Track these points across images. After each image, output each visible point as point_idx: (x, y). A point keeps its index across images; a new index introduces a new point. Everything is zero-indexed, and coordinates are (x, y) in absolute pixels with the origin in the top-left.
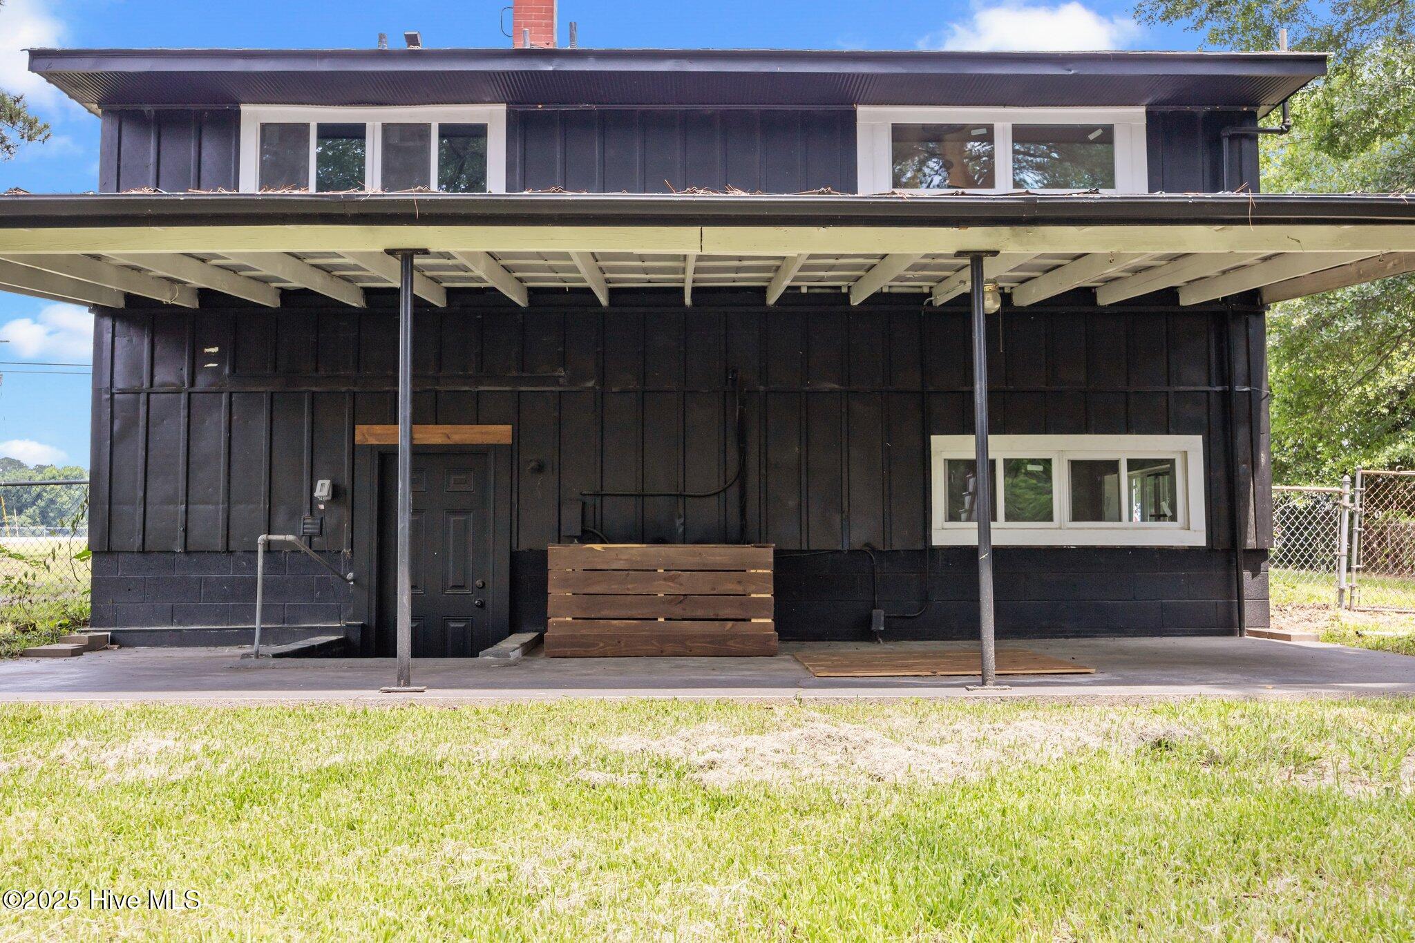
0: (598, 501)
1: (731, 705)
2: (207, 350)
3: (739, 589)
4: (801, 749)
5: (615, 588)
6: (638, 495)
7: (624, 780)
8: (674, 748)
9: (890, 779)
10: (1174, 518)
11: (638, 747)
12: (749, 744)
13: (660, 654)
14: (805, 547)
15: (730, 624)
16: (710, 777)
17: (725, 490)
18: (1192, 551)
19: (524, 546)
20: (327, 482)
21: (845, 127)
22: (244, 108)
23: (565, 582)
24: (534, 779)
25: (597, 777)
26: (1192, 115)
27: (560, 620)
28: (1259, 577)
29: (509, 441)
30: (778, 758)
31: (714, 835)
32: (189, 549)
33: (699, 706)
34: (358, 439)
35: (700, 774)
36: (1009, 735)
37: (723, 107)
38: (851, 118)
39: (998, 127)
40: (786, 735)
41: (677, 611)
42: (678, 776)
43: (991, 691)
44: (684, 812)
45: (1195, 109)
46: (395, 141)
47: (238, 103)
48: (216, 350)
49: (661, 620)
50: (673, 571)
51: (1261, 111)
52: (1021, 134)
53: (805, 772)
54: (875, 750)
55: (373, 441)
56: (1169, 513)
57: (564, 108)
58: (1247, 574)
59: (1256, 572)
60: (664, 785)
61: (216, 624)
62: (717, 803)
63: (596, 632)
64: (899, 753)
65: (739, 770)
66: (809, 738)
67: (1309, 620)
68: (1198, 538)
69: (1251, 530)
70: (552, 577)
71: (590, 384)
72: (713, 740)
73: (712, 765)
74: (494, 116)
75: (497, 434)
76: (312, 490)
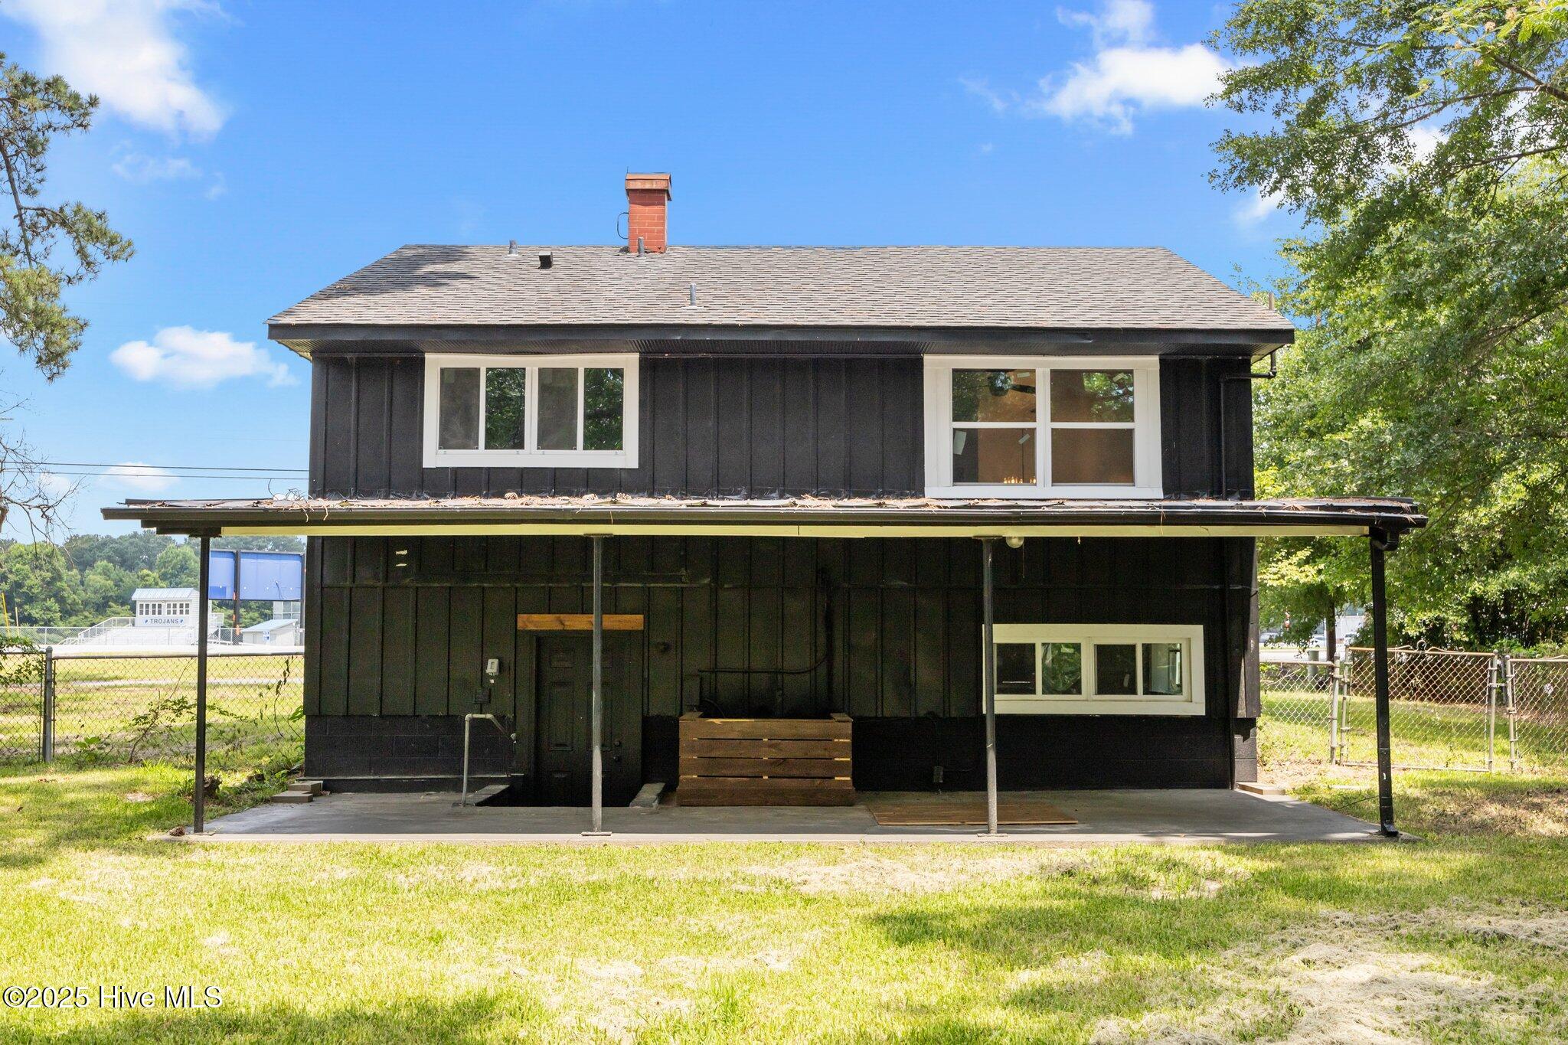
0: (713, 676)
1: (818, 846)
2: (398, 553)
3: (827, 754)
4: (856, 874)
5: (732, 753)
6: (744, 672)
7: (757, 890)
8: (783, 873)
9: (902, 891)
10: (1179, 693)
11: (763, 872)
12: (827, 871)
13: (765, 803)
14: (879, 715)
15: (818, 781)
16: (804, 889)
17: (815, 669)
18: (1194, 719)
19: (654, 712)
20: (496, 661)
21: (915, 369)
22: (427, 356)
23: (693, 750)
24: (708, 889)
25: (744, 888)
26: (1198, 362)
27: (688, 778)
28: (1249, 741)
29: (641, 628)
30: (843, 879)
31: (806, 915)
32: (385, 712)
33: (797, 847)
34: (520, 625)
35: (800, 887)
36: (981, 866)
38: (919, 365)
39: (1039, 372)
40: (848, 866)
41: (779, 770)
42: (787, 887)
43: (993, 837)
44: (790, 905)
45: (1200, 358)
46: (548, 381)
47: (423, 353)
48: (405, 552)
49: (765, 777)
50: (775, 740)
51: (1253, 358)
52: (1058, 377)
53: (857, 886)
54: (898, 876)
55: (533, 627)
56: (1175, 689)
57: (685, 356)
58: (1238, 738)
59: (1246, 737)
60: (779, 892)
61: (405, 774)
62: (808, 901)
63: (716, 787)
64: (912, 877)
65: (820, 885)
66: (861, 868)
67: (1301, 774)
68: (1198, 708)
69: (1242, 703)
70: (683, 744)
71: (707, 581)
72: (806, 868)
73: (805, 883)
74: (629, 363)
75: (634, 621)
76: (483, 666)
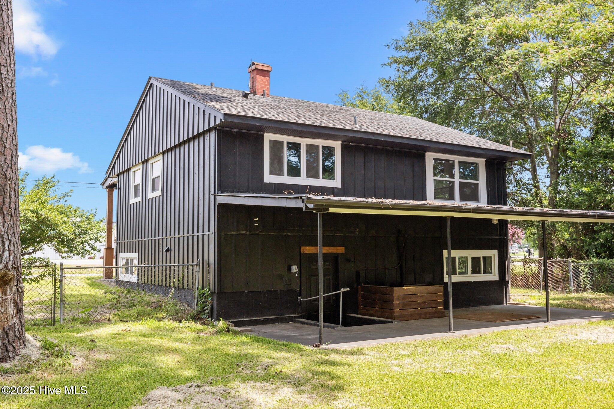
2: (254, 219)
5: (410, 300)
6: (376, 269)
10: (491, 273)
13: (420, 319)
15: (434, 309)
18: (495, 282)
20: (296, 267)
21: (423, 157)
22: (265, 134)
23: (398, 299)
27: (397, 310)
28: (508, 288)
29: (345, 252)
32: (251, 290)
34: (302, 251)
37: (395, 149)
39: (455, 161)
41: (423, 305)
46: (309, 150)
47: (263, 132)
48: (257, 219)
49: (419, 308)
50: (422, 294)
52: (460, 163)
55: (306, 252)
56: (490, 271)
57: (356, 144)
68: (496, 278)
69: (507, 276)
70: (395, 297)
71: (364, 234)
74: (337, 145)
75: (340, 250)
76: (290, 269)
